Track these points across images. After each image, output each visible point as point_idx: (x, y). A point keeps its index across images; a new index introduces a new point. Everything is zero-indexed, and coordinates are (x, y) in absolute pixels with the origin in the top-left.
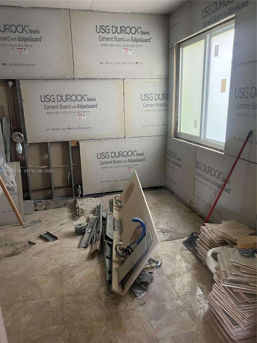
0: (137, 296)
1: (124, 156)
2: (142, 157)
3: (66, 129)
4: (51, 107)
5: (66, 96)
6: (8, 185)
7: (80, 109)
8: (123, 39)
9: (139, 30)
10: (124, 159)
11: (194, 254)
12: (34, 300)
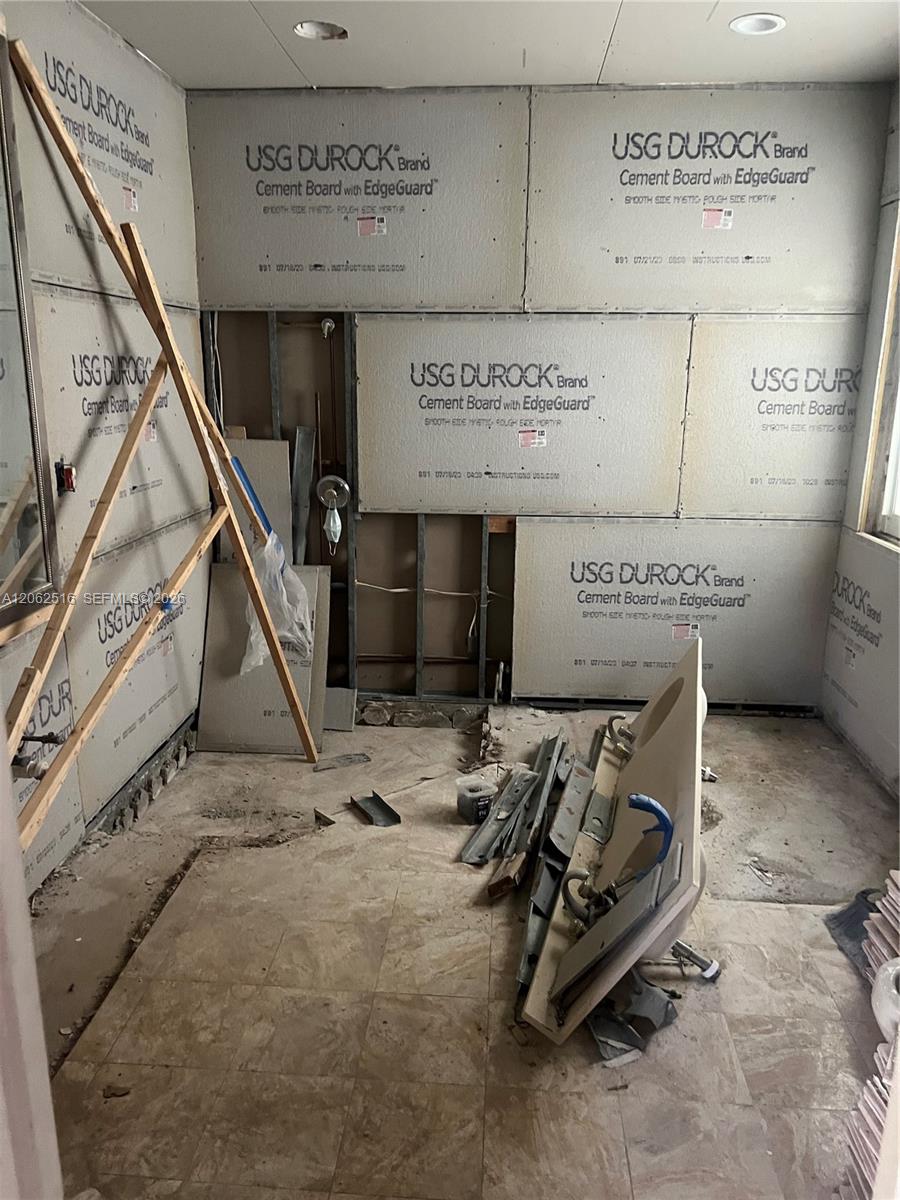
0: (605, 1059)
1: (666, 580)
2: (734, 592)
3: (479, 475)
4: (442, 403)
5: (492, 368)
6: (289, 635)
7: (530, 414)
8: (705, 175)
9: (769, 144)
10: (666, 591)
11: (857, 968)
12: (288, 986)
